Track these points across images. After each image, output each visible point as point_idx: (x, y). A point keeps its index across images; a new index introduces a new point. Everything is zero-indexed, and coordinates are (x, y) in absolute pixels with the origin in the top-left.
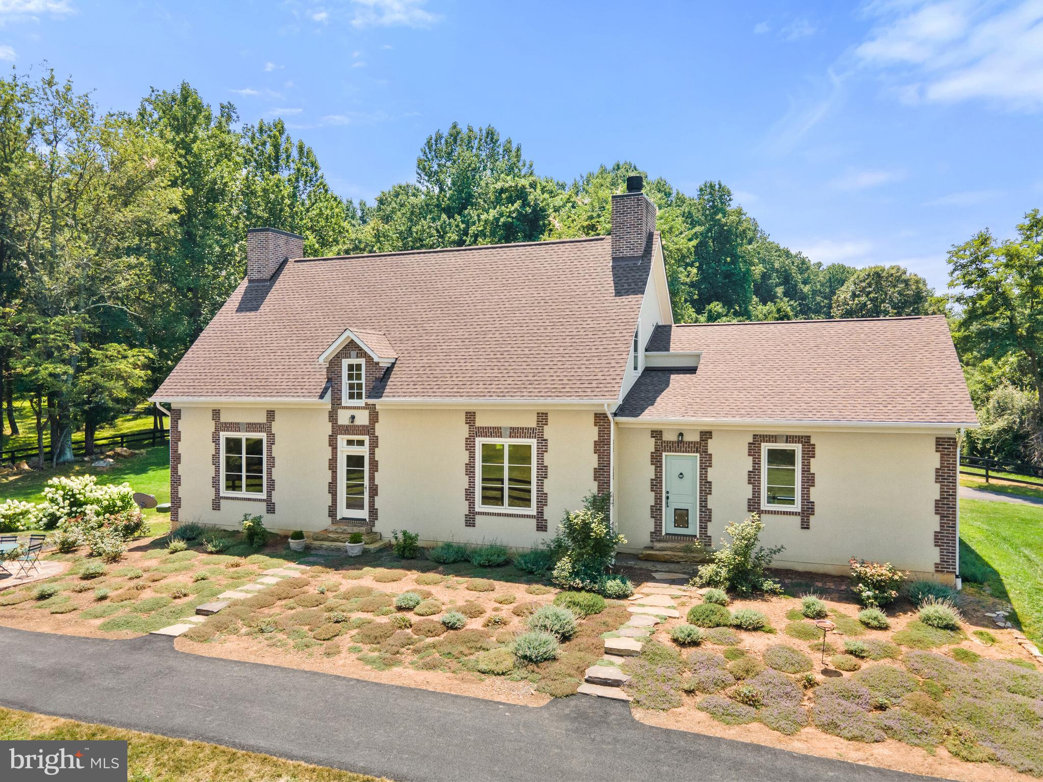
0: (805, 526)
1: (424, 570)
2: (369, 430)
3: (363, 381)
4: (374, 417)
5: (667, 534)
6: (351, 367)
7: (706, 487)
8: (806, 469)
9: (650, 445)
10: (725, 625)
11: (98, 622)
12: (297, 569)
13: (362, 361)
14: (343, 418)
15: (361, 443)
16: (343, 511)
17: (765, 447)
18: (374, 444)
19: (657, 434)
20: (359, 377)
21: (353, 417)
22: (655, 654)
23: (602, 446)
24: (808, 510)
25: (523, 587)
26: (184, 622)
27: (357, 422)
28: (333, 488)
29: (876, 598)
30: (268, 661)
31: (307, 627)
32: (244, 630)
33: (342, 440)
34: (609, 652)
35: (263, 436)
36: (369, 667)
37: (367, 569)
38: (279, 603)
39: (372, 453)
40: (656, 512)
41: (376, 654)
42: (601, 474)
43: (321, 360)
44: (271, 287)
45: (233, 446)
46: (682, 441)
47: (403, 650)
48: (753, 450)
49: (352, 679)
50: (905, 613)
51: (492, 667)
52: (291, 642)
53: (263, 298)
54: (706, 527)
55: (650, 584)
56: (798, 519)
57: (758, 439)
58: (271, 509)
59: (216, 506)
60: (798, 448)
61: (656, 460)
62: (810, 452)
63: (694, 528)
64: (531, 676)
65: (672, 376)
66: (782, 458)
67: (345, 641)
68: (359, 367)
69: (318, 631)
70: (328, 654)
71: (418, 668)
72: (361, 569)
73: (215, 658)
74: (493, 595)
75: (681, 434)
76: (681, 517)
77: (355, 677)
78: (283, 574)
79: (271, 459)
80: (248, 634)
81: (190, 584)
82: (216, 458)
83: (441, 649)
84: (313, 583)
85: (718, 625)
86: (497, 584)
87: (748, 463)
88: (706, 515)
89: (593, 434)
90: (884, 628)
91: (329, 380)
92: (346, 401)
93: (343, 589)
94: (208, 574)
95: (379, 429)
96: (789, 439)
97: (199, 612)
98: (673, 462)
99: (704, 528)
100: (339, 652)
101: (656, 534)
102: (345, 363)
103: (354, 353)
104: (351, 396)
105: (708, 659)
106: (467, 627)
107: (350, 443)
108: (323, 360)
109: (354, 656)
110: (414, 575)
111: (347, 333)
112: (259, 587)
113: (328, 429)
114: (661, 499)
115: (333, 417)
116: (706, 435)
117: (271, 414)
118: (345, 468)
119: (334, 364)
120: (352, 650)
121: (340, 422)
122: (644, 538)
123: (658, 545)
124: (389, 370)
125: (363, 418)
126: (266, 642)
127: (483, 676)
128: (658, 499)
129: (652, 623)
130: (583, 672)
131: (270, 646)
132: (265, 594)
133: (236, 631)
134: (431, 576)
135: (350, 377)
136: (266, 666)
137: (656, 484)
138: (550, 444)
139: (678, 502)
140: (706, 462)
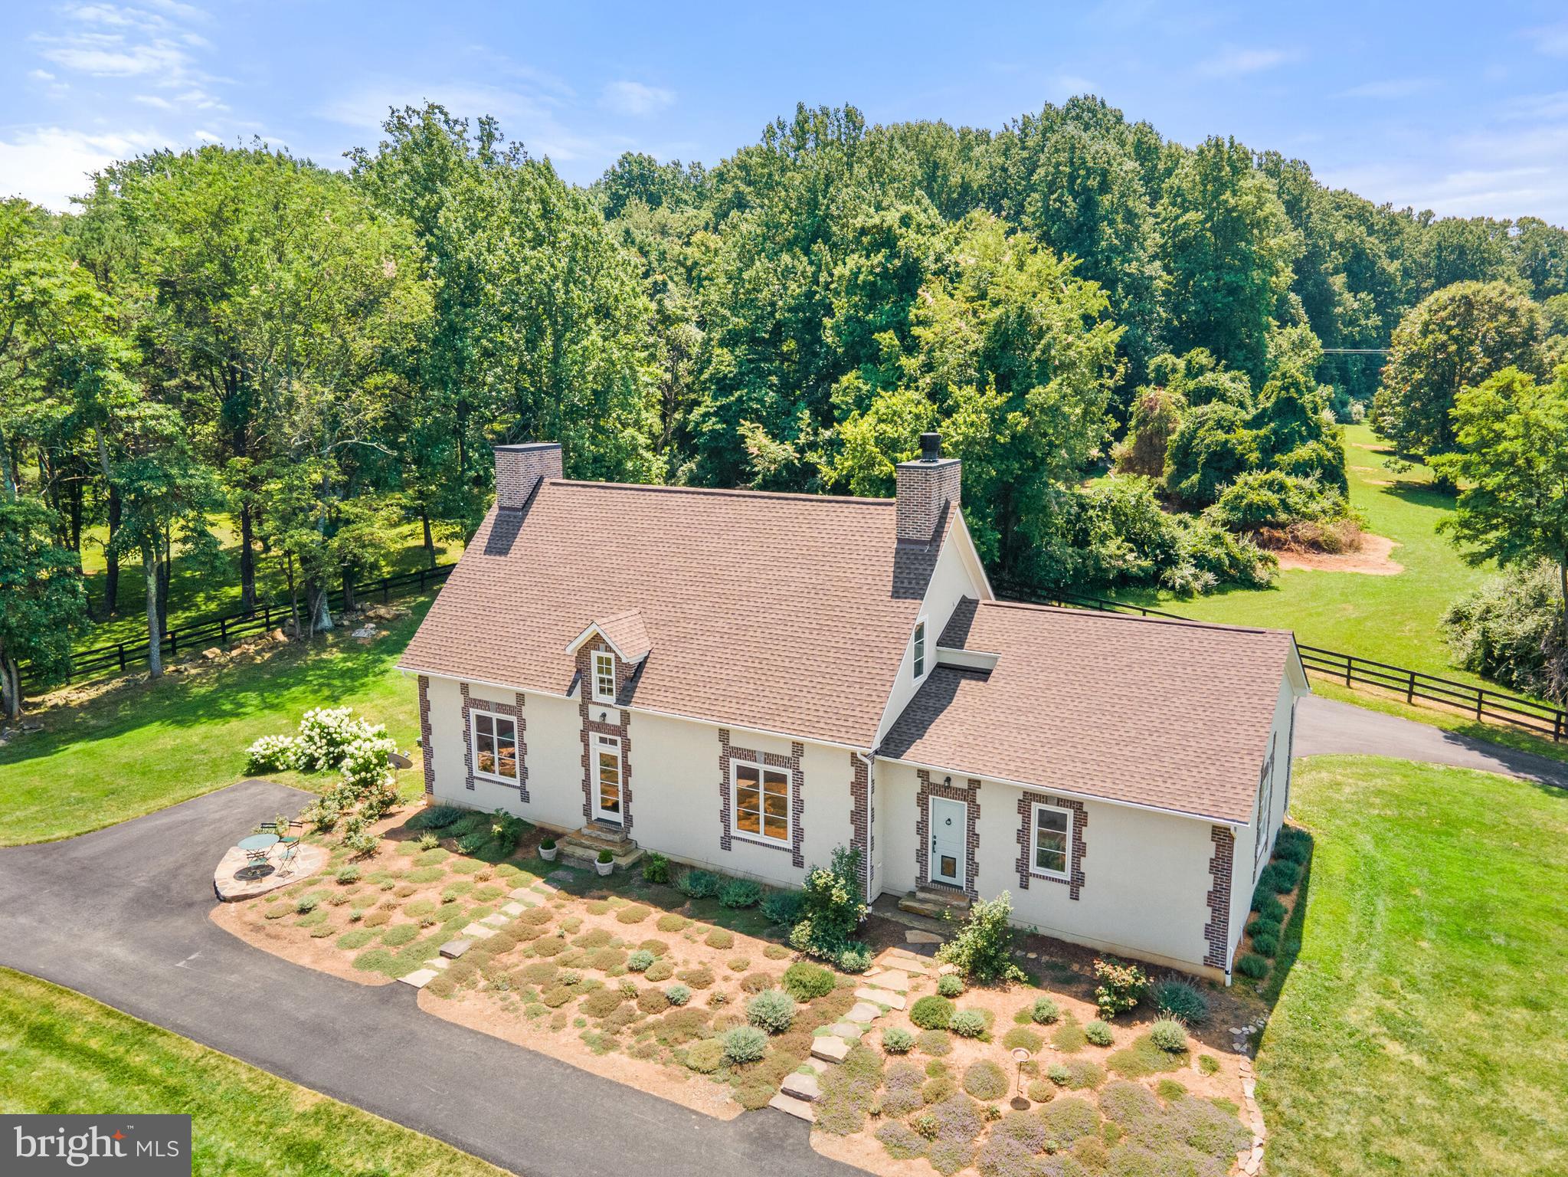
0: (1075, 896)
1: (669, 907)
2: (621, 731)
3: (613, 677)
4: (626, 717)
5: (933, 881)
6: (600, 660)
7: (973, 839)
8: (1077, 837)
9: (916, 785)
10: (943, 1028)
11: (352, 955)
12: (543, 892)
13: (611, 656)
14: (595, 713)
15: (613, 742)
16: (598, 812)
17: (1036, 807)
18: (626, 748)
19: (923, 774)
20: (609, 672)
21: (604, 715)
22: (856, 1064)
23: (859, 788)
24: (1077, 882)
25: (762, 944)
26: (429, 967)
27: (609, 721)
28: (586, 784)
29: (1113, 1004)
30: (498, 1033)
31: (540, 987)
32: (483, 983)
33: (595, 737)
34: (814, 1055)
35: (513, 719)
36: (588, 1049)
37: (613, 899)
38: (521, 946)
39: (625, 757)
40: (922, 856)
41: (598, 1031)
42: (858, 816)
43: (568, 651)
44: (523, 519)
45: (484, 723)
46: (949, 787)
47: (624, 1028)
48: (1023, 807)
49: (569, 1066)
50: (1143, 1022)
51: (699, 1064)
52: (523, 1007)
53: (515, 536)
54: (972, 881)
55: (896, 951)
56: (1067, 888)
57: (1028, 798)
58: (525, 797)
59: (470, 786)
60: (1070, 813)
61: (922, 801)
62: (1081, 820)
63: (960, 879)
64: (733, 1078)
65: (964, 683)
66: (1052, 822)
67: (573, 1010)
68: (608, 662)
69: (550, 994)
70: (554, 1028)
71: (633, 1055)
72: (605, 898)
73: (452, 1024)
74: (729, 956)
75: (948, 779)
76: (948, 865)
77: (573, 1062)
78: (528, 899)
79: (523, 746)
80: (485, 990)
81: (439, 906)
82: (466, 734)
83: (659, 1031)
84: (556, 917)
85: (935, 1028)
86: (738, 938)
87: (1017, 822)
88: (973, 869)
89: (850, 774)
90: (1106, 1044)
91: (579, 671)
92: (597, 696)
93: (584, 930)
94: (456, 895)
95: (632, 731)
96: (1061, 802)
97: (442, 954)
98: (942, 807)
99: (970, 881)
100: (565, 1026)
101: (922, 877)
102: (594, 655)
103: (602, 646)
104: (602, 691)
105: (906, 1075)
106: (690, 1005)
107: (603, 740)
108: (572, 649)
109: (578, 1032)
110: (656, 914)
111: (594, 626)
112: (503, 919)
113: (579, 723)
114: (926, 844)
115: (584, 711)
116: (975, 784)
117: (521, 697)
118: (599, 767)
119: (583, 654)
120: (580, 1024)
121: (591, 718)
122: (910, 884)
123: (921, 895)
124: (641, 666)
125: (613, 718)
126: (501, 1003)
127: (690, 1073)
128: (924, 844)
129: (871, 1017)
130: (780, 1078)
131: (503, 1010)
132: (508, 933)
133: (473, 985)
134: (675, 918)
135: (600, 670)
136: (496, 1039)
137: (922, 827)
138: (806, 777)
139: (942, 850)
140: (974, 813)
